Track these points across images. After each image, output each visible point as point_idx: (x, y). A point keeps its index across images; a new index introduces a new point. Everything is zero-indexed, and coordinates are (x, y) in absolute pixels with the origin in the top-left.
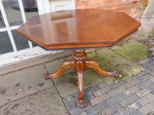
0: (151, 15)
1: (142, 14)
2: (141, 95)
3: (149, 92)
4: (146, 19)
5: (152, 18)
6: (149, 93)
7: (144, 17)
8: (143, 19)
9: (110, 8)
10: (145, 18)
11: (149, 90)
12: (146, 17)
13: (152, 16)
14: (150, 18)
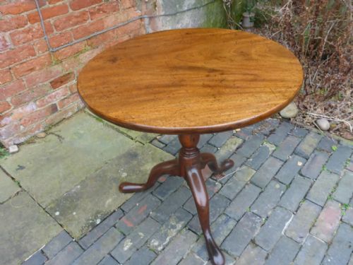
0: (178, 6)
1: (156, 6)
2: (159, 245)
3: (179, 226)
4: (169, 18)
5: (184, 11)
6: (179, 231)
7: (163, 13)
8: (161, 18)
9: (51, 6)
10: (165, 15)
11: (180, 219)
12: (168, 13)
13: (181, 7)
14: (178, 13)
